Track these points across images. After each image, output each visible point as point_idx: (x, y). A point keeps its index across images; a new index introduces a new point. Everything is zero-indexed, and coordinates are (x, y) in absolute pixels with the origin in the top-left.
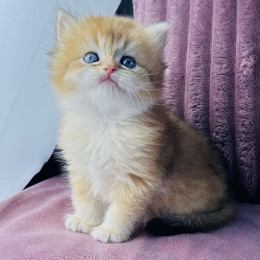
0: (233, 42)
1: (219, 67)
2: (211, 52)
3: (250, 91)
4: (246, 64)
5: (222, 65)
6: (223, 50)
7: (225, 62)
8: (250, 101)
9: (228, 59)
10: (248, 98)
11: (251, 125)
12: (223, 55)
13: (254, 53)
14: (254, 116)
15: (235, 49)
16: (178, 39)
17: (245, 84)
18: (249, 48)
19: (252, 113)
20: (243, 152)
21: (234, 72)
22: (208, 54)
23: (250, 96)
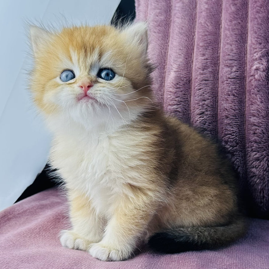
0: (244, 43)
1: (228, 70)
2: (220, 54)
3: (262, 97)
4: (258, 67)
5: (232, 68)
6: (233, 52)
7: (235, 65)
8: (263, 108)
9: (238, 62)
10: (261, 104)
11: (264, 133)
12: (233, 57)
13: (267, 55)
14: (267, 124)
15: (247, 51)
16: (184, 39)
17: (257, 89)
18: (261, 49)
19: (264, 120)
20: (254, 163)
21: (245, 76)
22: (216, 56)
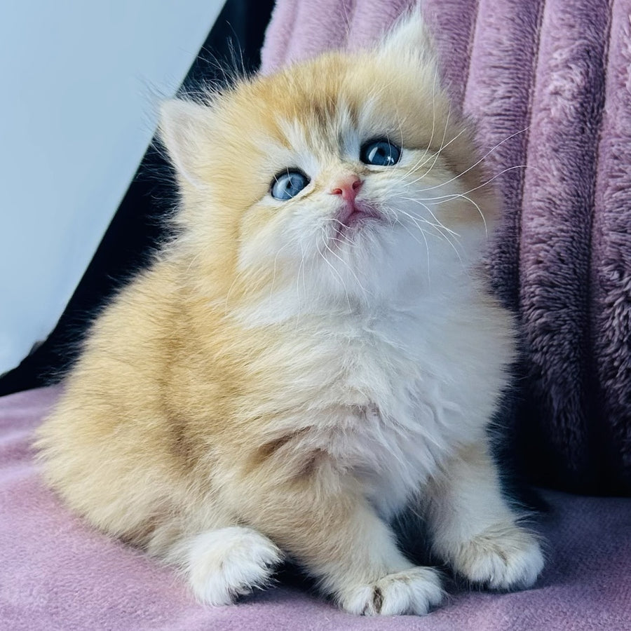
0: (533, 26)
1: (485, 94)
2: (471, 51)
3: (563, 164)
4: (558, 88)
5: (494, 88)
6: (502, 46)
7: (505, 80)
8: (563, 194)
9: (511, 73)
10: (559, 184)
11: (563, 261)
12: (499, 60)
13: (587, 57)
14: (572, 237)
15: (538, 44)
16: (386, 12)
17: (552, 144)
18: (572, 41)
19: (565, 228)
20: (538, 339)
21: (529, 111)
22: (461, 56)
23: (564, 179)
